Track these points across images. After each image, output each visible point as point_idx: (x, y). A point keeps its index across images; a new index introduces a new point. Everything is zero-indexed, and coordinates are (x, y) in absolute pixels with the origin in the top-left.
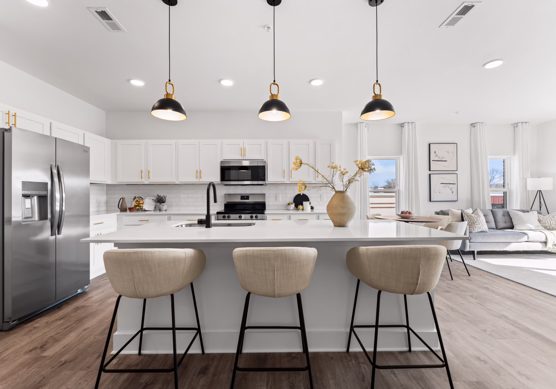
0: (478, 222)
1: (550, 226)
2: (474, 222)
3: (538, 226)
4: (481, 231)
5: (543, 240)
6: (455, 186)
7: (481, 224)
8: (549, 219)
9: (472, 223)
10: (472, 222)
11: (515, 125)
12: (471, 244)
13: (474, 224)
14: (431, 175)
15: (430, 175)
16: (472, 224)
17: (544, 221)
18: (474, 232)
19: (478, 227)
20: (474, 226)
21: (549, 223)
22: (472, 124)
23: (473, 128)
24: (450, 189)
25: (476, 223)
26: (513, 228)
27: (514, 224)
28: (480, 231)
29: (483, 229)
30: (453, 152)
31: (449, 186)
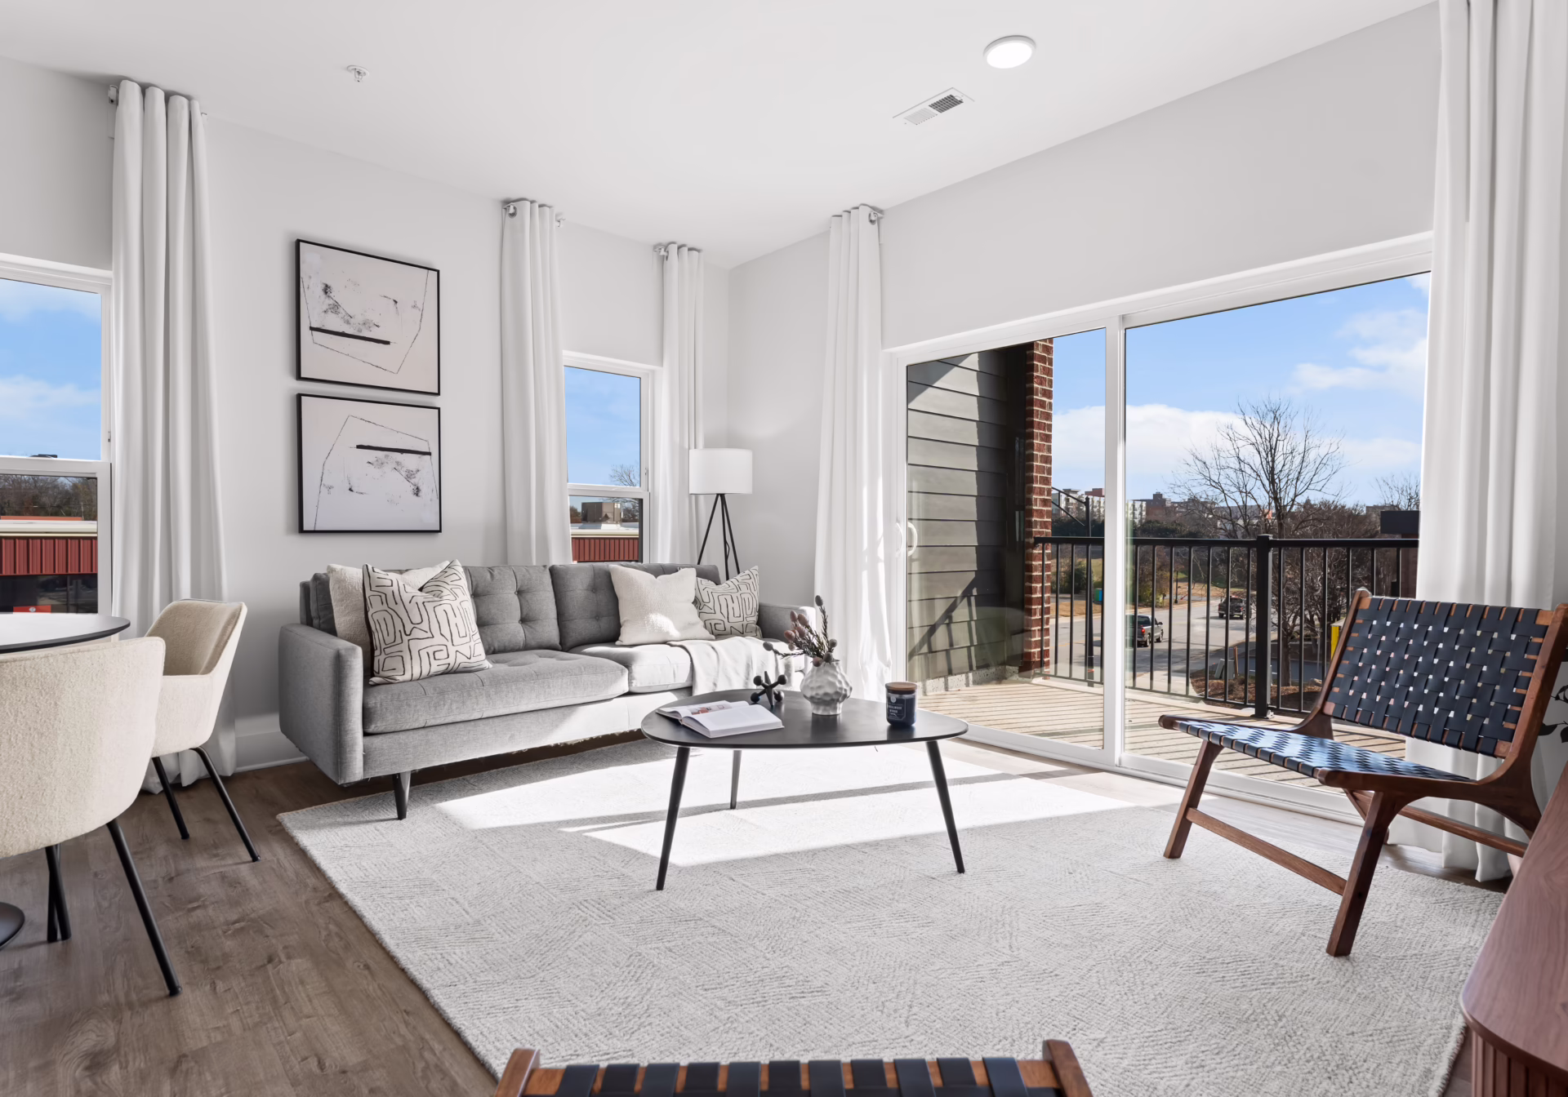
0: (425, 626)
1: (726, 620)
2: (408, 627)
3: (691, 625)
4: (443, 668)
5: (682, 680)
6: (427, 465)
7: (438, 639)
8: (726, 597)
9: (398, 634)
10: (399, 627)
11: (662, 252)
12: (376, 741)
13: (406, 638)
14: (303, 398)
15: (299, 397)
16: (398, 640)
17: (711, 605)
18: (407, 676)
19: (423, 654)
20: (404, 647)
21: (724, 611)
22: (507, 203)
23: (508, 219)
24: (404, 474)
25: (417, 633)
26: (617, 639)
27: (622, 621)
28: (435, 669)
29: (451, 660)
30: (419, 305)
31: (398, 463)
